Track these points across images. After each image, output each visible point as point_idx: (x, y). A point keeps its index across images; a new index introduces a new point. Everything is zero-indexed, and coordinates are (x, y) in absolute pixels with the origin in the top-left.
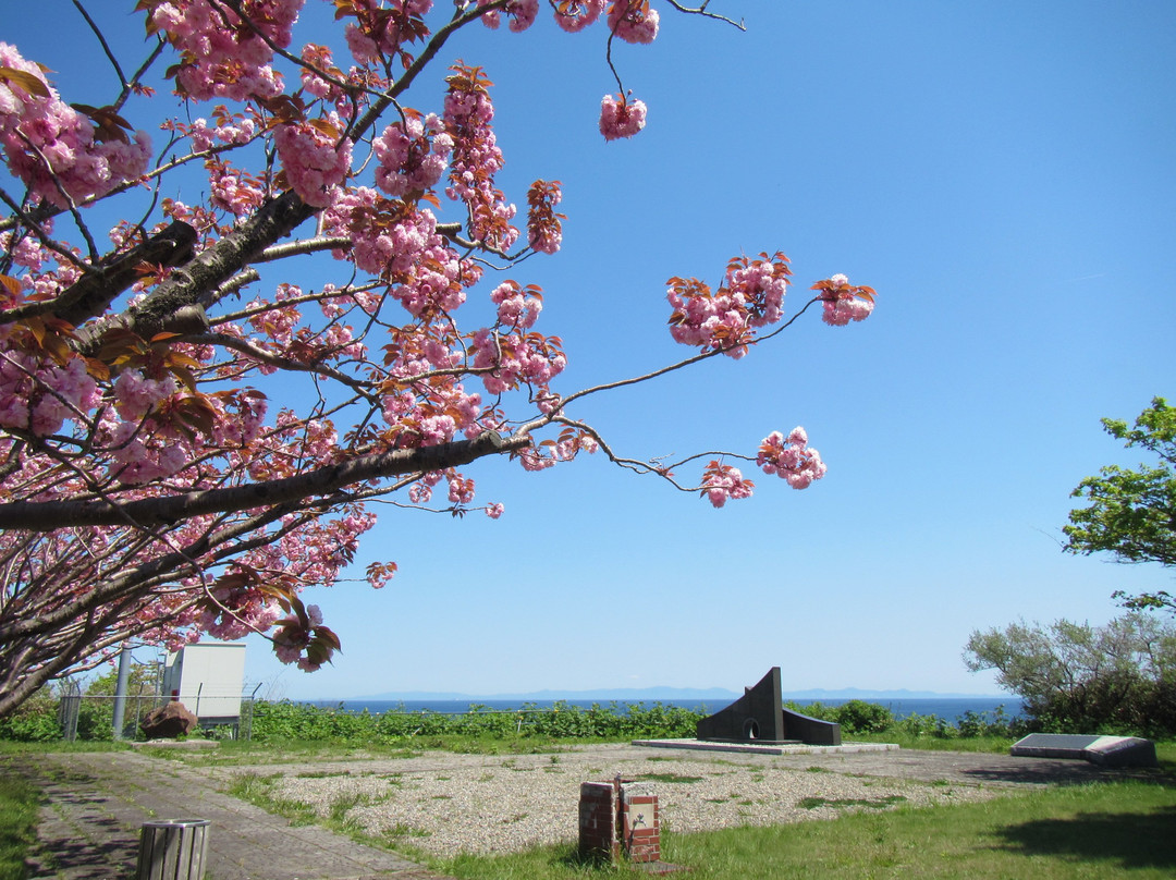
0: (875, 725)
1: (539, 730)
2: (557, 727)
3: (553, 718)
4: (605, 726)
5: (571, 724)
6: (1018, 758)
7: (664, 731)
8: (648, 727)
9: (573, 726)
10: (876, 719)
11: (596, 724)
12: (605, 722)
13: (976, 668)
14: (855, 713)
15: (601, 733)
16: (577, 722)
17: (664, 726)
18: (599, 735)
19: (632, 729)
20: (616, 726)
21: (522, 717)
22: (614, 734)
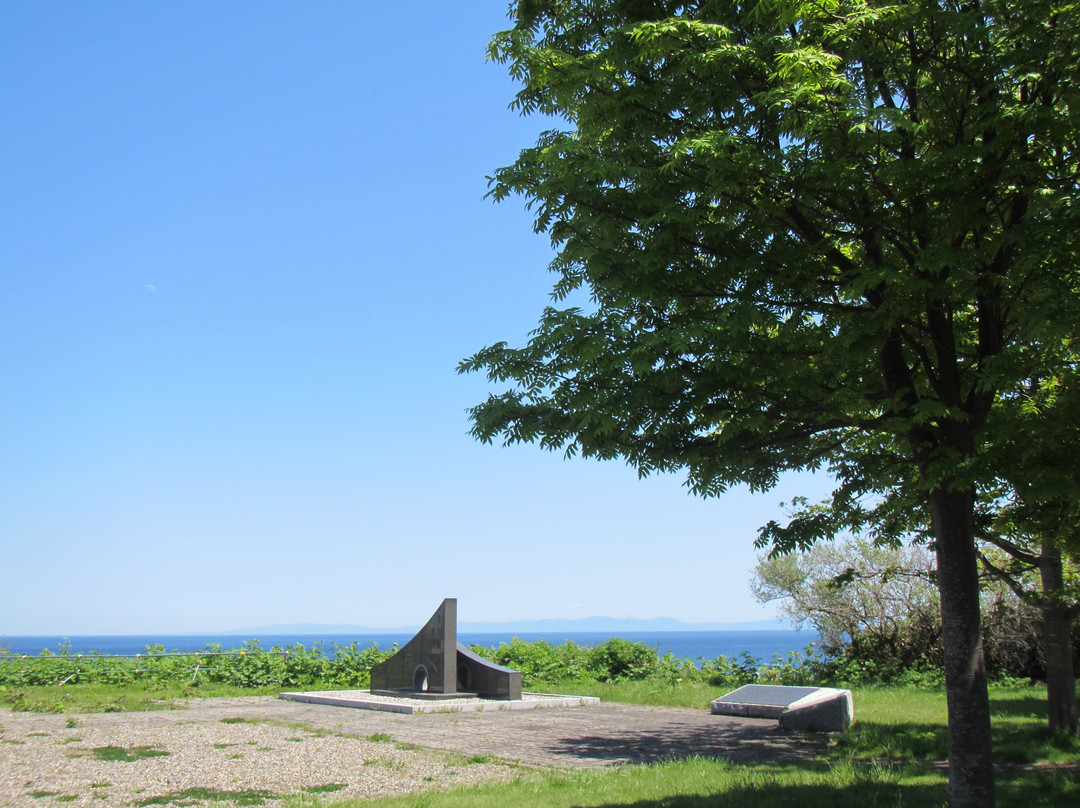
0: (636, 670)
6: (718, 717)
10: (637, 662)
12: (298, 667)
13: (768, 597)
14: (613, 655)
16: (267, 668)
20: (315, 671)
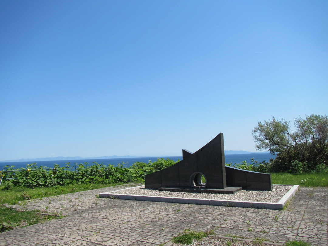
1: (16, 183)
2: (30, 181)
3: (27, 174)
4: (64, 178)
5: (40, 178)
7: (102, 179)
8: (92, 177)
9: (42, 179)
11: (58, 178)
12: (64, 176)
15: (61, 183)
16: (44, 177)
17: (101, 176)
18: (59, 184)
19: (81, 179)
20: (71, 178)
21: (4, 175)
22: (70, 183)
